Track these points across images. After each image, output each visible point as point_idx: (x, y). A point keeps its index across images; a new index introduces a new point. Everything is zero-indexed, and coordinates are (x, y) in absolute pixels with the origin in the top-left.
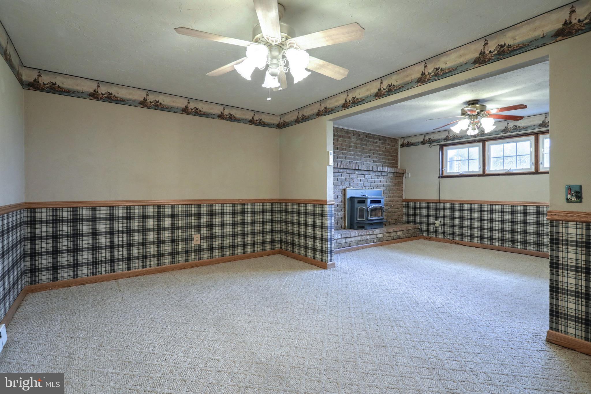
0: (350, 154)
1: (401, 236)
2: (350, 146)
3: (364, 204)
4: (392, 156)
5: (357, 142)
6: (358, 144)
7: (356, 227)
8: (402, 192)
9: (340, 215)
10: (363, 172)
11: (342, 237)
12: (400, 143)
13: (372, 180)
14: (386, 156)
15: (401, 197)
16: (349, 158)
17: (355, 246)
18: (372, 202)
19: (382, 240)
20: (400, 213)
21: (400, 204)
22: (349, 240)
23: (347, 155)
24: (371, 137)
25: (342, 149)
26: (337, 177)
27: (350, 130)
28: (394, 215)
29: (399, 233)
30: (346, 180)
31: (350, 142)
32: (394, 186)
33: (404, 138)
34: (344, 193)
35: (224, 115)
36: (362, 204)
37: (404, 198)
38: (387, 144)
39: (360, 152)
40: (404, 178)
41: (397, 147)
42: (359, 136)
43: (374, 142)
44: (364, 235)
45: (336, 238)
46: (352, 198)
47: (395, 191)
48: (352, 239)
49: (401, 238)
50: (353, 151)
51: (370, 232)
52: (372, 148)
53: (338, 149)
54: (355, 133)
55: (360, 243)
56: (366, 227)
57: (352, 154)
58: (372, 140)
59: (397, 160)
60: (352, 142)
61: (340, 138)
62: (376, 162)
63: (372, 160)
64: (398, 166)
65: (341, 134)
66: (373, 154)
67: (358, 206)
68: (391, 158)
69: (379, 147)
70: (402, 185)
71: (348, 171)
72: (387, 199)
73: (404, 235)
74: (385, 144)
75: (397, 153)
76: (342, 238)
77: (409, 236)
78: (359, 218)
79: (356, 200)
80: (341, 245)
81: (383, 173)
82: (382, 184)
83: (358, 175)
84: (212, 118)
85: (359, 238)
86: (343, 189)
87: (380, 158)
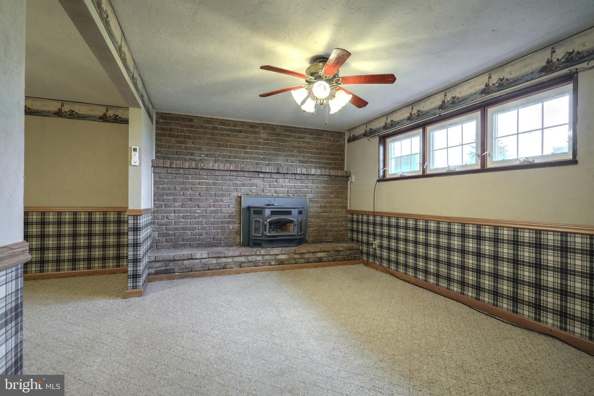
0: (257, 154)
1: (324, 258)
2: (259, 143)
3: (261, 216)
4: (333, 155)
5: (270, 138)
6: (272, 140)
7: (251, 244)
8: (345, 200)
9: (233, 228)
10: (273, 175)
11: (210, 256)
12: (347, 138)
13: (291, 186)
14: (321, 154)
15: (346, 207)
16: (255, 158)
17: (234, 269)
18: (273, 213)
19: (286, 262)
20: (342, 228)
21: (342, 216)
22: (224, 260)
23: (252, 154)
24: (295, 130)
25: (244, 147)
26: (228, 182)
27: (257, 124)
28: (331, 231)
29: (320, 255)
30: (243, 185)
31: (256, 138)
32: (331, 193)
33: (350, 130)
34: (239, 202)
35: (63, 112)
36: (258, 216)
37: (349, 209)
38: (323, 140)
39: (275, 150)
40: (349, 182)
41: (343, 142)
42: (274, 130)
43: (299, 137)
44: (252, 255)
45: (198, 257)
46: (249, 208)
47: (333, 200)
48: (230, 260)
49: (324, 260)
50: (262, 149)
51: (263, 252)
52: (296, 144)
53: (237, 147)
54: (266, 127)
55: (243, 265)
56: (264, 244)
57: (260, 152)
58: (297, 135)
59: (343, 160)
60: (260, 138)
61: (241, 134)
62: (303, 162)
63: (296, 160)
64: (344, 168)
65: (241, 129)
66: (299, 153)
67: (254, 218)
68: (332, 156)
69: (309, 143)
70: (347, 192)
71: (246, 174)
72: (317, 210)
73: (330, 258)
74: (320, 139)
75: (343, 151)
76: (209, 258)
77: (340, 259)
78: (255, 233)
79: (252, 210)
80: (209, 266)
81: (310, 176)
82: (310, 190)
83: (265, 179)
84: (45, 116)
85: (243, 259)
86: (238, 197)
87: (311, 157)
